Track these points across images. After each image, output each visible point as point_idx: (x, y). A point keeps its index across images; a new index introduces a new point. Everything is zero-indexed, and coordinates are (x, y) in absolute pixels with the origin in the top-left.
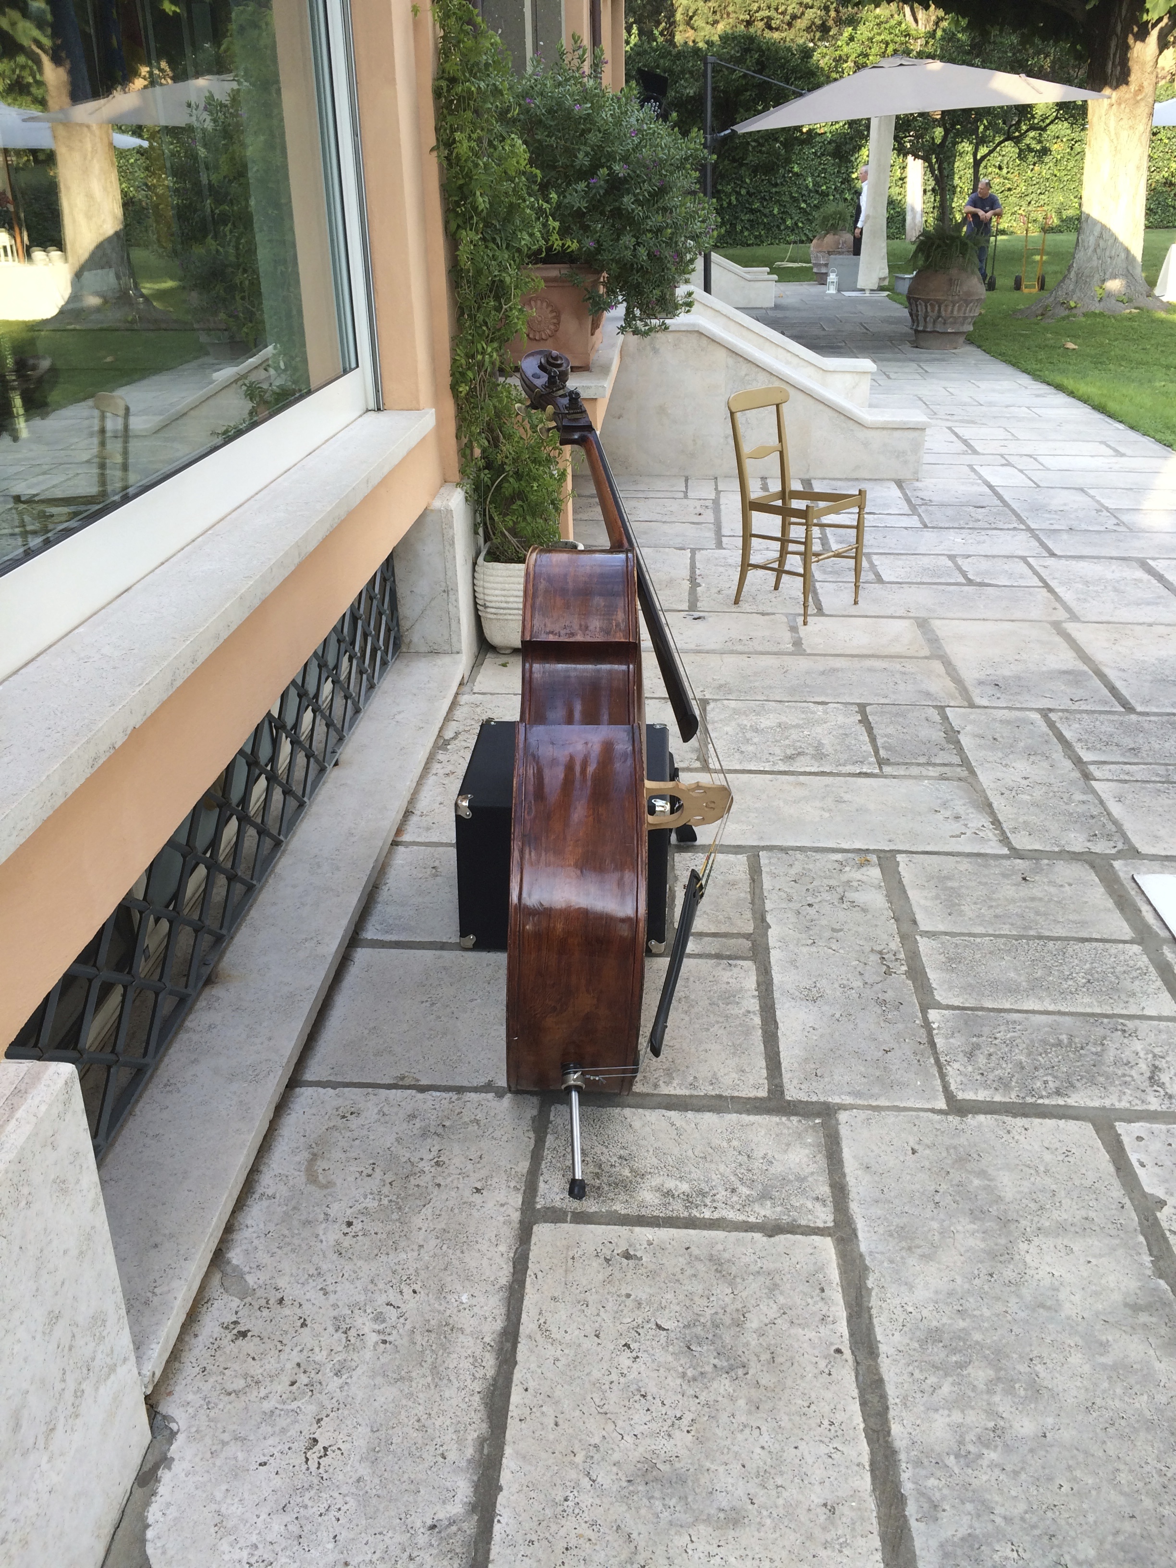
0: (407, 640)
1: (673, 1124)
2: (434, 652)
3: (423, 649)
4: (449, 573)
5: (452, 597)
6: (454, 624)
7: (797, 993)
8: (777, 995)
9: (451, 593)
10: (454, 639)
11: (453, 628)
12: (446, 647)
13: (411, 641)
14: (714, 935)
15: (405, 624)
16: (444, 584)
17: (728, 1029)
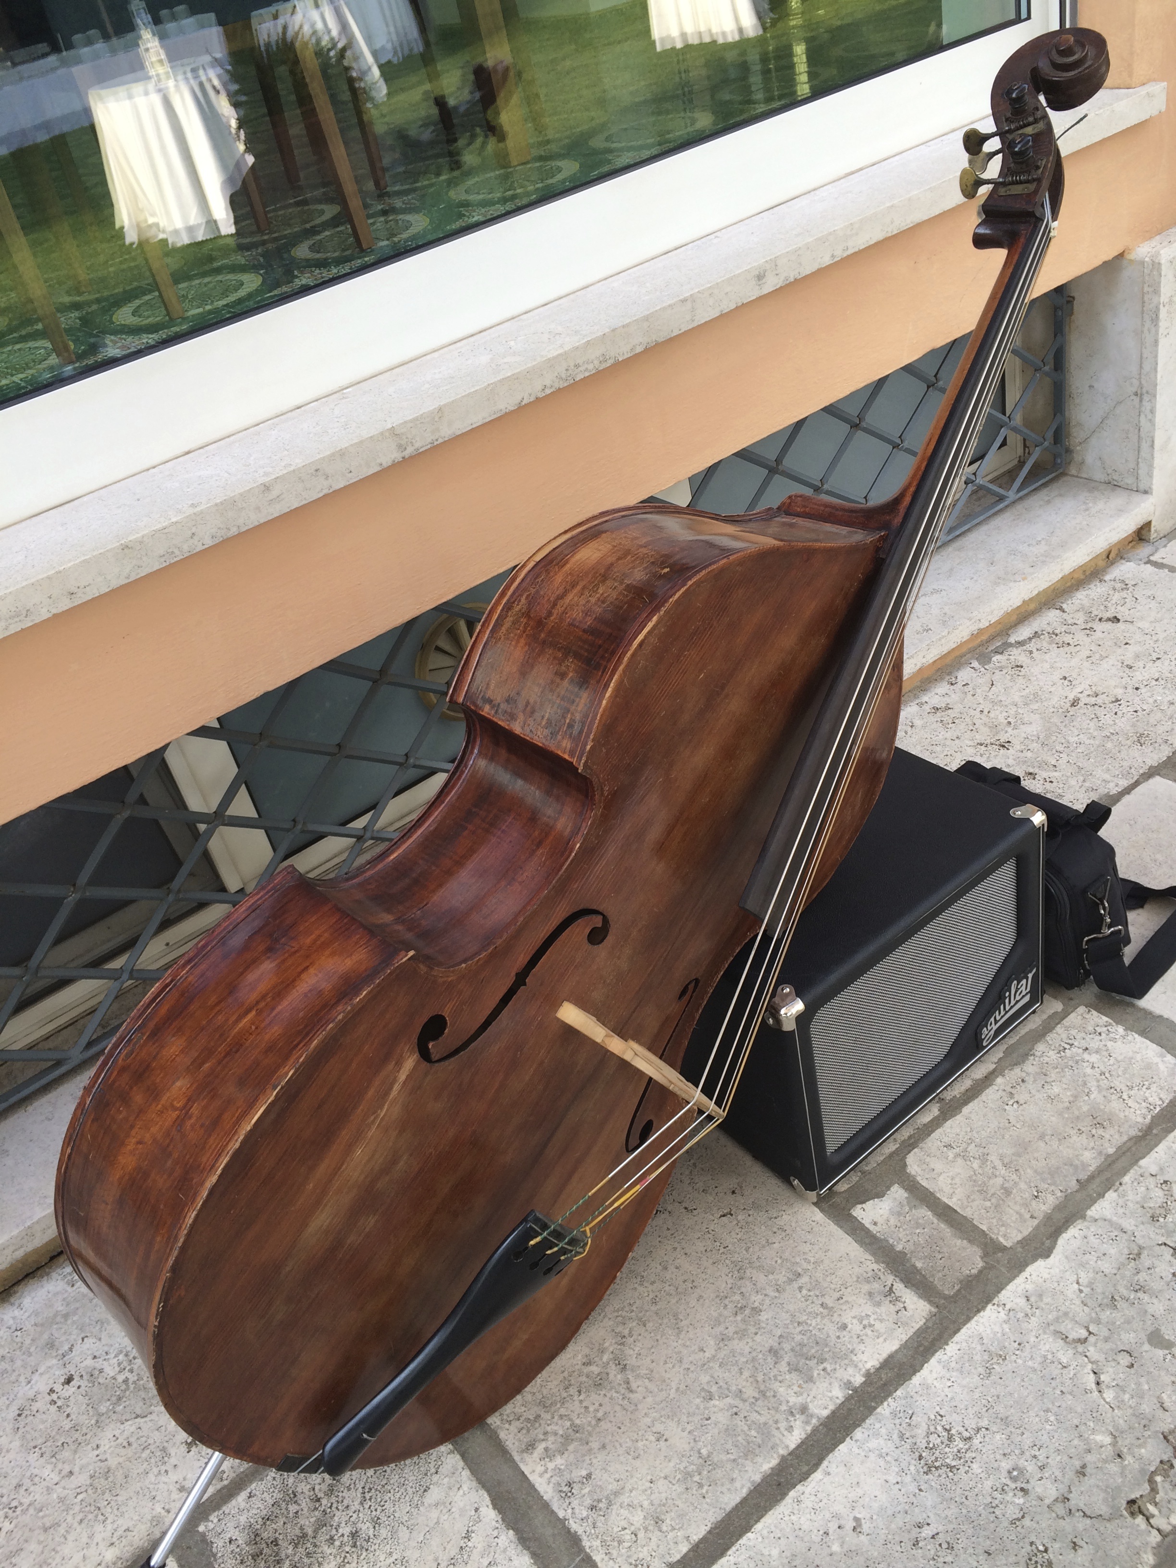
0: (1077, 458)
1: (468, 1537)
2: (1113, 485)
3: (1099, 476)
4: (1147, 367)
5: (1147, 405)
6: (1145, 446)
7: (921, 1432)
8: (885, 1409)
9: (1146, 398)
10: (1142, 472)
11: (1143, 454)
12: (1130, 481)
13: (1083, 462)
14: (946, 1213)
15: (1077, 435)
16: (1136, 382)
17: (737, 1420)
